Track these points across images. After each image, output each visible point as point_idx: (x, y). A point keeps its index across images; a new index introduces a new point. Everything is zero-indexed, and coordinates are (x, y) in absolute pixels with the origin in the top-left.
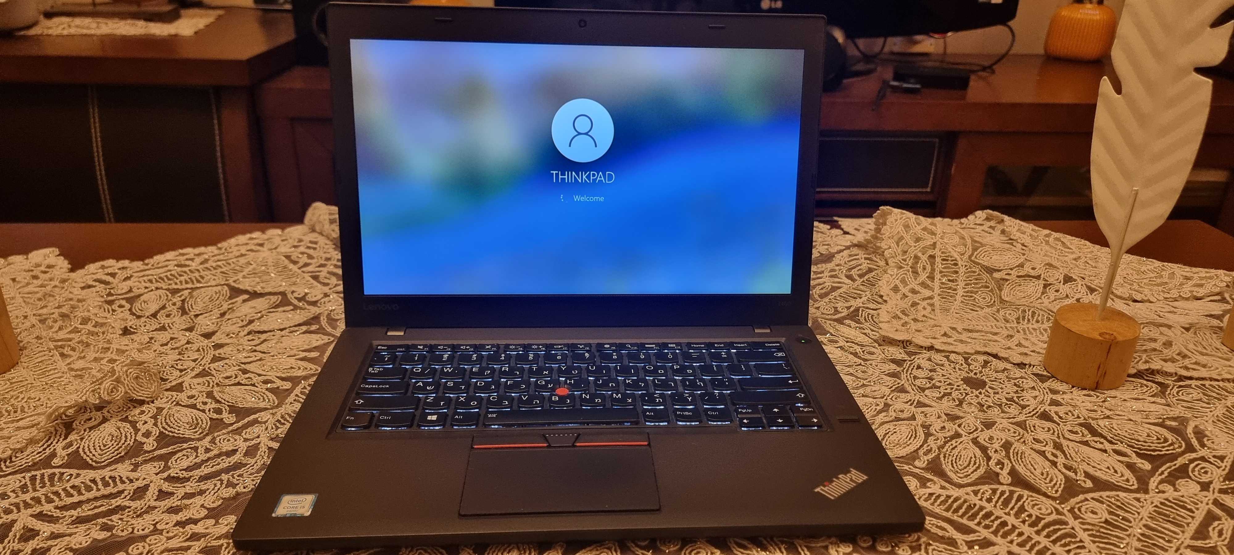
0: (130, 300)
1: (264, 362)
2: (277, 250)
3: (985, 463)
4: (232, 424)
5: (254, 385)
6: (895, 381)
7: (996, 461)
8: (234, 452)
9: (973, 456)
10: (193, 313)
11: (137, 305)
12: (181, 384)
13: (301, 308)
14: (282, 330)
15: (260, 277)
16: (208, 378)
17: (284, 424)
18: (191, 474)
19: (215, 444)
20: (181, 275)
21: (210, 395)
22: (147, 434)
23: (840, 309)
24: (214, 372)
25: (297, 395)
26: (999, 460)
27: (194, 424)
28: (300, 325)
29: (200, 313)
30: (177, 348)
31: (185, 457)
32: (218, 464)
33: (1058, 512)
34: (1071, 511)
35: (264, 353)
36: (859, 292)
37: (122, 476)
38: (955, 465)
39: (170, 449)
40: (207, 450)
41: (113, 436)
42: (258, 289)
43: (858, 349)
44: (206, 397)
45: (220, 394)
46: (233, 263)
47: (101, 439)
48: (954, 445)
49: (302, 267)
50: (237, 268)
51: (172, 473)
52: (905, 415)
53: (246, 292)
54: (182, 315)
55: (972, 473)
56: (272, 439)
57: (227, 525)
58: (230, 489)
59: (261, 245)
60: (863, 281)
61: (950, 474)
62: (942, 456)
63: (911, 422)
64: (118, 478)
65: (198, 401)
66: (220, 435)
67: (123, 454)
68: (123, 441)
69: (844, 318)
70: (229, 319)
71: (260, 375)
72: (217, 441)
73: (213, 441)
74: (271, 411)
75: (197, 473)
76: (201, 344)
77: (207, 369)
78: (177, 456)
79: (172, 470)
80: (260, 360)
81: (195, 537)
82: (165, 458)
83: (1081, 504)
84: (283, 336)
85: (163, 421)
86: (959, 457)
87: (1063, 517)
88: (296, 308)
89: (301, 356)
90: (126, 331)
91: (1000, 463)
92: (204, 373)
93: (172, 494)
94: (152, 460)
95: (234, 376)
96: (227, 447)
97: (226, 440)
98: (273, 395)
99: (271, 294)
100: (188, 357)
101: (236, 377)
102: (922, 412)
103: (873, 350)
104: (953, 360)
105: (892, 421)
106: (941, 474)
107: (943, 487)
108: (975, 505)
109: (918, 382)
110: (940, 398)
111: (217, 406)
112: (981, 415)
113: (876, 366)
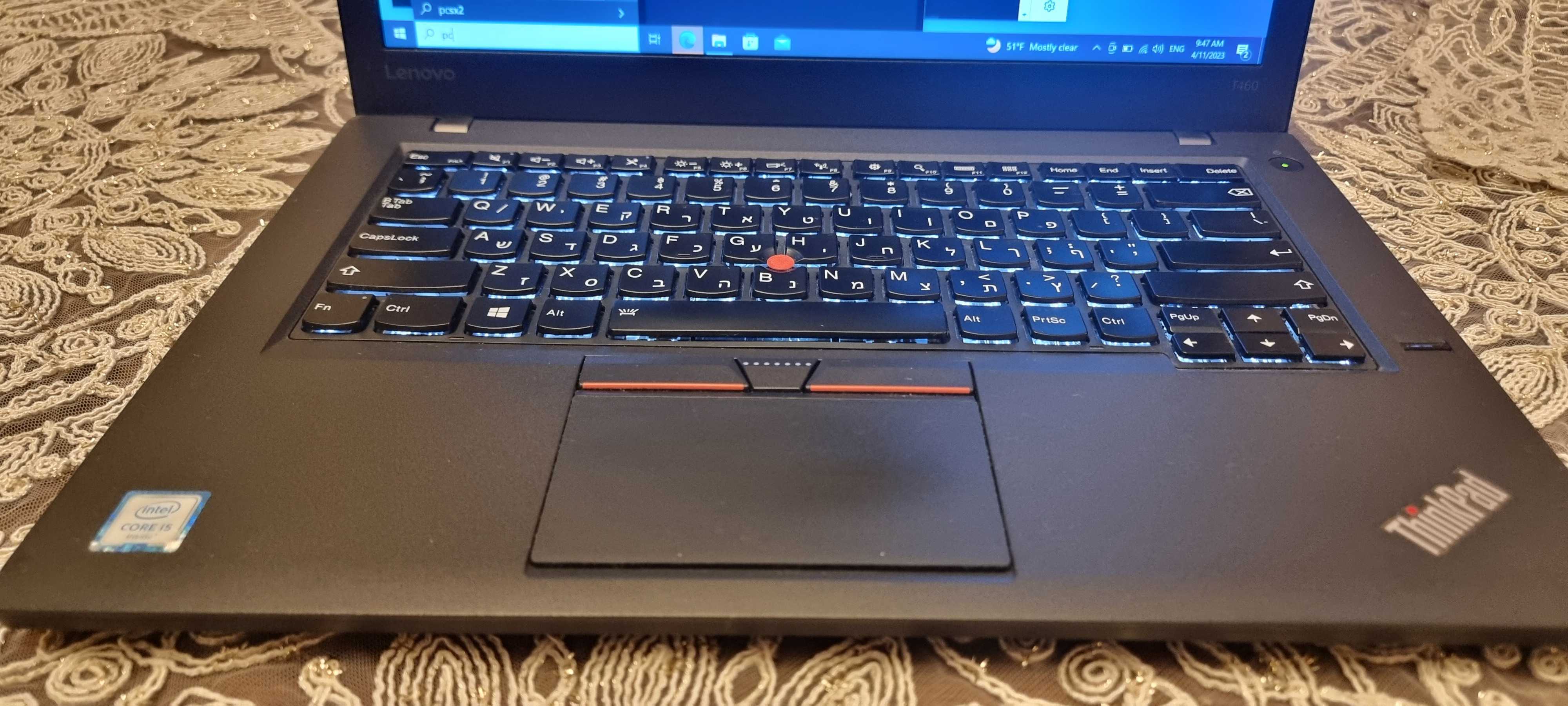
1: (195, 179)
4: (102, 307)
5: (167, 226)
6: (1481, 255)
8: (87, 369)
10: (88, 82)
12: (28, 220)
13: (290, 78)
15: (229, 20)
16: (82, 209)
19: (48, 352)
20: (88, 14)
21: (75, 244)
23: (1332, 104)
24: (98, 197)
27: (24, 306)
28: (282, 109)
29: (102, 82)
30: (42, 148)
32: (45, 397)
35: (204, 161)
36: (1364, 71)
40: (32, 365)
42: (219, 41)
43: (1388, 185)
44: (68, 249)
45: (94, 243)
52: (1522, 332)
53: (197, 46)
54: (69, 86)
60: (1370, 51)
63: (1541, 347)
65: (47, 255)
66: (69, 331)
69: (1345, 121)
70: (151, 95)
71: (181, 205)
72: (57, 345)
73: (47, 347)
74: (184, 282)
76: (89, 140)
77: (86, 190)
80: (193, 174)
84: (247, 131)
88: (282, 77)
89: (272, 170)
92: (80, 199)
95: (132, 206)
96: (73, 359)
97: (76, 343)
98: (200, 249)
99: (241, 50)
100: (59, 165)
101: (136, 209)
102: (1557, 325)
103: (1419, 186)
105: (1497, 345)
109: (1528, 257)
111: (81, 266)
113: (1431, 219)
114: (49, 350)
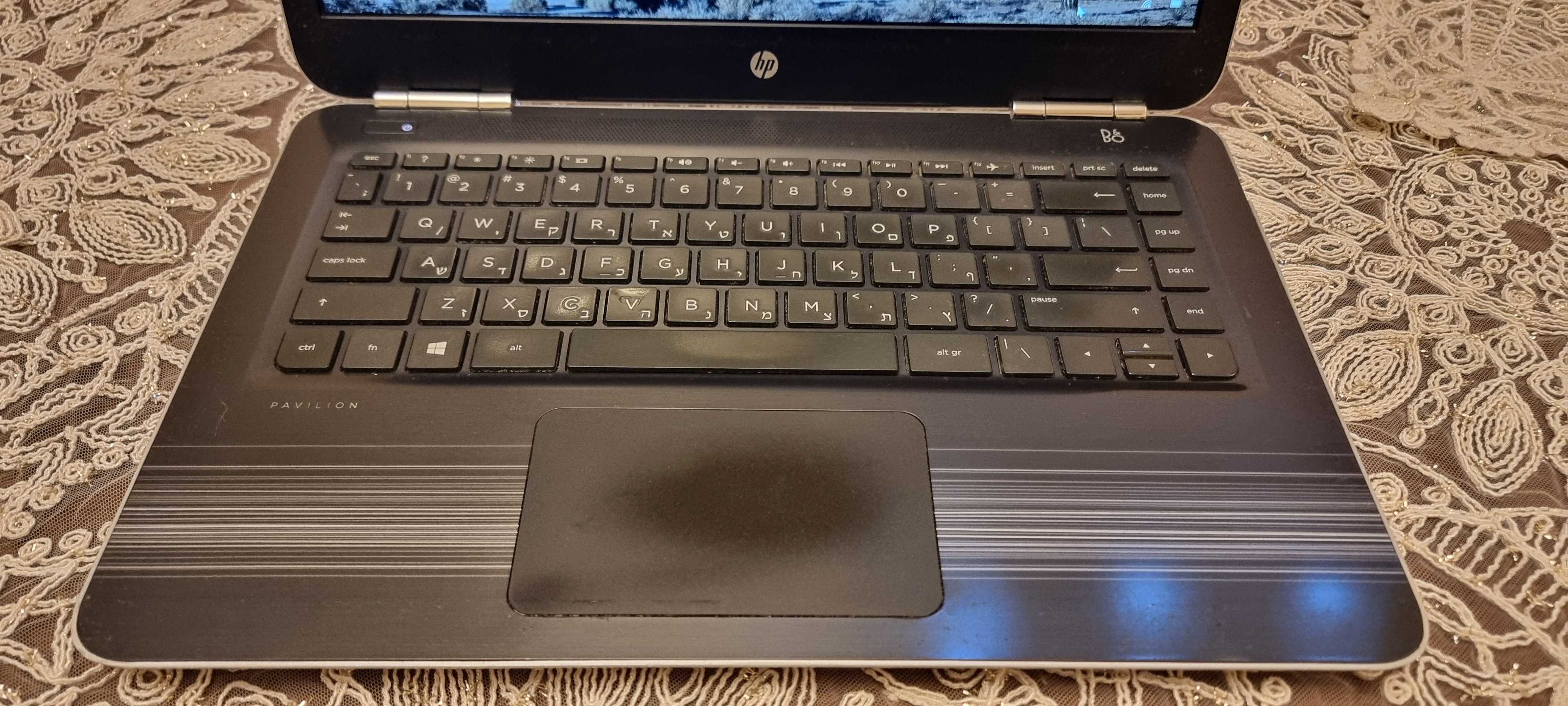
1: (165, 143)
3: (1542, 446)
4: (101, 296)
5: (144, 199)
6: (1373, 224)
8: (95, 368)
9: (1519, 427)
16: (62, 178)
17: (193, 305)
18: (11, 423)
21: (63, 225)
24: (75, 163)
25: (224, 225)
27: (24, 298)
28: (240, 50)
29: (55, 14)
30: (12, 101)
32: (63, 403)
35: (168, 116)
38: (1480, 445)
40: (44, 366)
43: (1303, 140)
44: (58, 231)
45: (80, 223)
48: (1481, 396)
52: (1388, 314)
55: (1516, 470)
56: (170, 339)
57: (70, 558)
58: (80, 462)
61: (1471, 471)
62: (1455, 424)
63: (1401, 333)
65: (39, 237)
66: (71, 325)
70: (108, 34)
72: (62, 344)
73: (54, 345)
74: (172, 271)
75: (23, 422)
76: (55, 91)
77: (62, 154)
80: (160, 135)
84: (206, 77)
86: (1489, 427)
89: (237, 126)
92: (58, 165)
95: (110, 179)
96: (82, 359)
97: (81, 340)
98: (179, 226)
100: (31, 123)
101: (114, 181)
102: (1423, 306)
103: (1331, 142)
104: (1490, 176)
105: (1361, 330)
106: (1453, 469)
107: (1456, 504)
108: (1520, 555)
109: (1416, 227)
110: (1459, 271)
111: (75, 255)
112: (1539, 320)
113: (1336, 180)
114: (58, 350)
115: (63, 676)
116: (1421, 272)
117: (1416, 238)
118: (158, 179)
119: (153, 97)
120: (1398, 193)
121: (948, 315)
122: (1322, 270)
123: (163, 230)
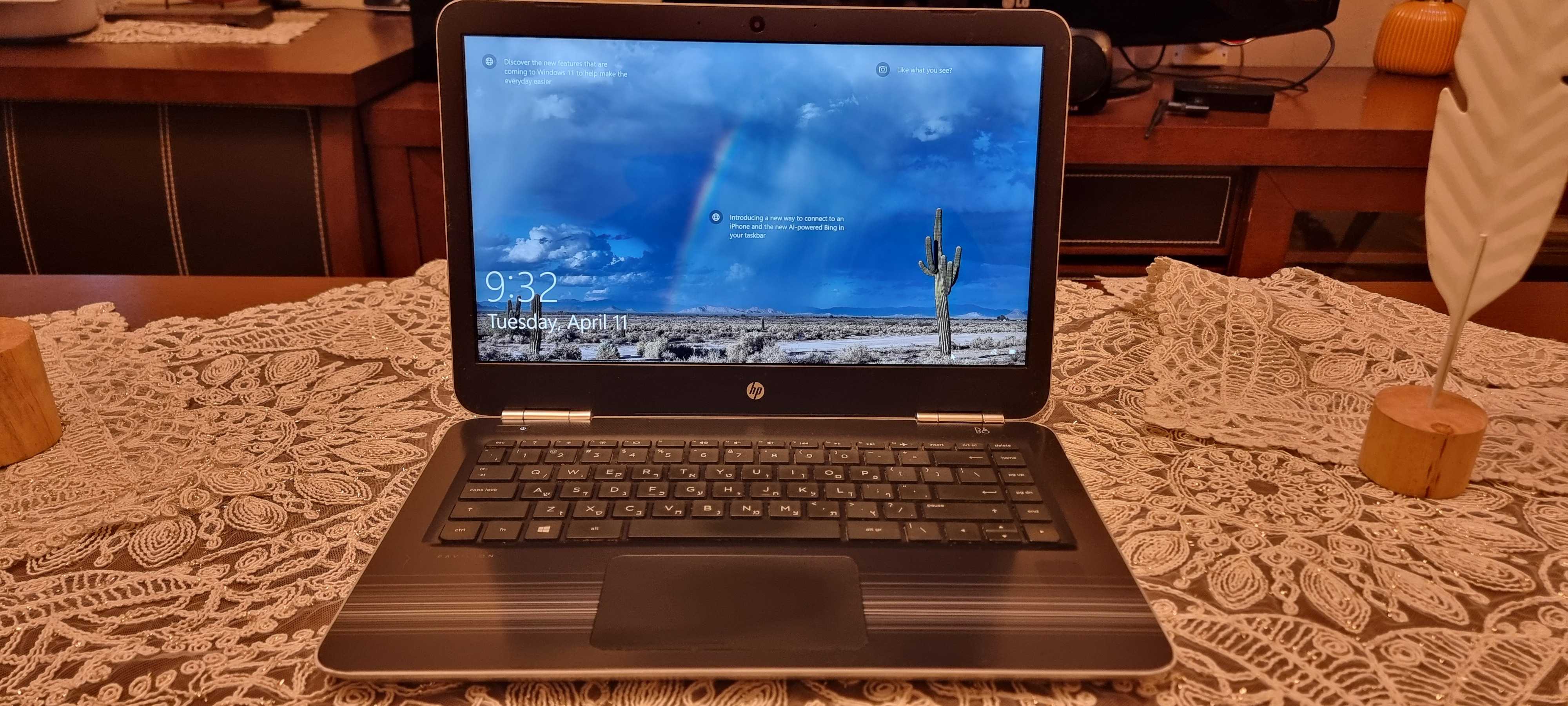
0: (199, 366)
1: (357, 445)
2: (381, 307)
3: (1266, 587)
4: (314, 521)
5: (344, 473)
6: (1159, 481)
7: (1281, 585)
8: (315, 552)
9: (1251, 577)
10: (274, 383)
11: (207, 372)
13: (407, 379)
14: (382, 406)
15: (358, 340)
16: (288, 463)
17: (378, 522)
18: (260, 578)
19: (292, 542)
20: (261, 337)
21: (289, 485)
22: (210, 530)
23: (1093, 389)
24: (296, 456)
25: (395, 485)
26: (1284, 585)
27: (269, 518)
28: (405, 400)
29: (282, 383)
30: (253, 426)
31: (255, 558)
32: (295, 566)
33: (1357, 651)
34: (1376, 651)
35: (358, 433)
36: (1119, 368)
37: (178, 579)
38: (1225, 586)
39: (237, 548)
40: (282, 549)
41: (170, 531)
42: (355, 354)
43: (1114, 440)
44: (285, 488)
45: (302, 485)
46: (326, 322)
47: (155, 535)
48: (1228, 562)
49: (410, 328)
50: (330, 328)
51: (239, 577)
52: (1167, 523)
53: (340, 358)
54: (261, 386)
55: (1248, 596)
56: (362, 540)
57: (302, 642)
58: (307, 596)
59: (361, 300)
60: (1127, 355)
61: (1219, 598)
62: (1209, 576)
63: (1173, 532)
64: (173, 582)
65: (275, 491)
66: (299, 532)
67: (181, 554)
68: (181, 538)
69: (1099, 400)
70: (318, 392)
72: (295, 538)
73: (289, 539)
74: (363, 507)
75: (269, 577)
76: (283, 421)
77: (288, 452)
78: (246, 556)
79: (238, 574)
80: (354, 442)
81: (263, 656)
82: (231, 559)
83: (1388, 643)
84: (383, 413)
85: (231, 511)
86: (1231, 577)
87: (1363, 658)
88: (401, 378)
89: (404, 437)
90: (192, 404)
91: (1285, 588)
92: (284, 457)
93: (237, 603)
94: (215, 561)
95: (321, 464)
96: (306, 546)
97: (306, 539)
98: (367, 486)
99: (370, 360)
100: (266, 437)
101: (323, 465)
102: (1190, 521)
103: (1133, 441)
104: (1237, 458)
105: (1149, 530)
106: (1207, 597)
107: (1207, 612)
108: (1247, 636)
109: (1188, 483)
110: (1216, 504)
111: (298, 500)
112: (1267, 526)
113: (1136, 461)
115: (300, 694)
116: (1191, 505)
117: (1189, 489)
118: (352, 463)
119: (348, 424)
120: (1177, 466)
121: (874, 513)
122: (1123, 502)
123: (357, 488)
